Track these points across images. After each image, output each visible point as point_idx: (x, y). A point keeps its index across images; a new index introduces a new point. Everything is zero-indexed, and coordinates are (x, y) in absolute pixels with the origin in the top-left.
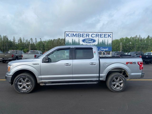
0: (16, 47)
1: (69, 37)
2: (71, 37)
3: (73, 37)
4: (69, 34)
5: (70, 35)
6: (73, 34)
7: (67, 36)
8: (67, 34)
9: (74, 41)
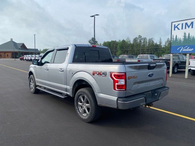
0: (162, 51)
1: (179, 29)
2: (182, 29)
3: (185, 28)
4: (179, 24)
5: (180, 27)
6: (186, 24)
7: (174, 30)
8: (175, 25)
9: (187, 35)
